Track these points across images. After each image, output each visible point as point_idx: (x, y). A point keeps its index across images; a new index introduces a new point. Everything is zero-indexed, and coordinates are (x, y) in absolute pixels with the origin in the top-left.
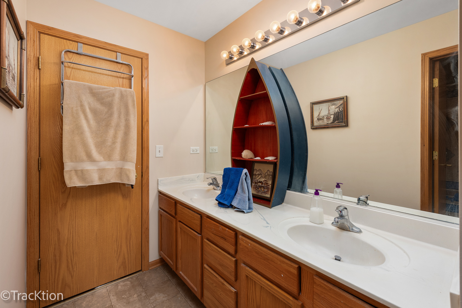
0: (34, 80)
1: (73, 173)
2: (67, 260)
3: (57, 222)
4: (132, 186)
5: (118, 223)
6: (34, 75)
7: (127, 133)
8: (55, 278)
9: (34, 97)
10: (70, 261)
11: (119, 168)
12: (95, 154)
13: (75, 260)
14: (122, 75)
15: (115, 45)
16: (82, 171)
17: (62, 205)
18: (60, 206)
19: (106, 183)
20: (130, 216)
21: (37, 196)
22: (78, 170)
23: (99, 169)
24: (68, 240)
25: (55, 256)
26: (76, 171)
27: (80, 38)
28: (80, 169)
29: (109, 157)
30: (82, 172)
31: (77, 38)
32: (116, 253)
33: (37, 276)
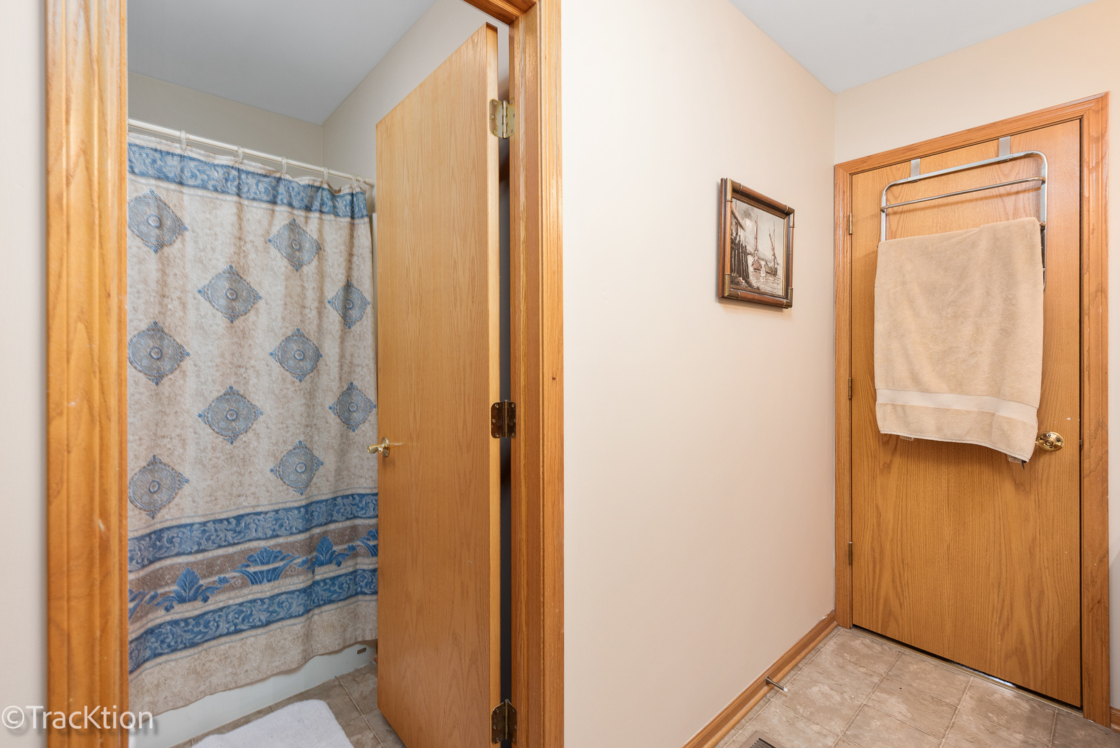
0: (844, 254)
1: (889, 408)
2: (893, 569)
3: (876, 493)
4: (1024, 462)
5: (1003, 546)
6: (844, 247)
7: (1007, 332)
8: (873, 589)
9: (843, 282)
10: (897, 572)
11: (987, 413)
12: (928, 375)
13: (905, 575)
14: (1024, 186)
15: (994, 124)
16: (903, 407)
17: (884, 465)
18: (881, 466)
19: (954, 441)
20: (1038, 542)
21: (848, 439)
22: (897, 405)
23: (938, 410)
24: (893, 533)
25: (873, 550)
26: (894, 406)
27: (914, 150)
28: (901, 403)
29: (959, 387)
30: (904, 410)
31: (910, 152)
32: (999, 615)
33: (848, 568)
